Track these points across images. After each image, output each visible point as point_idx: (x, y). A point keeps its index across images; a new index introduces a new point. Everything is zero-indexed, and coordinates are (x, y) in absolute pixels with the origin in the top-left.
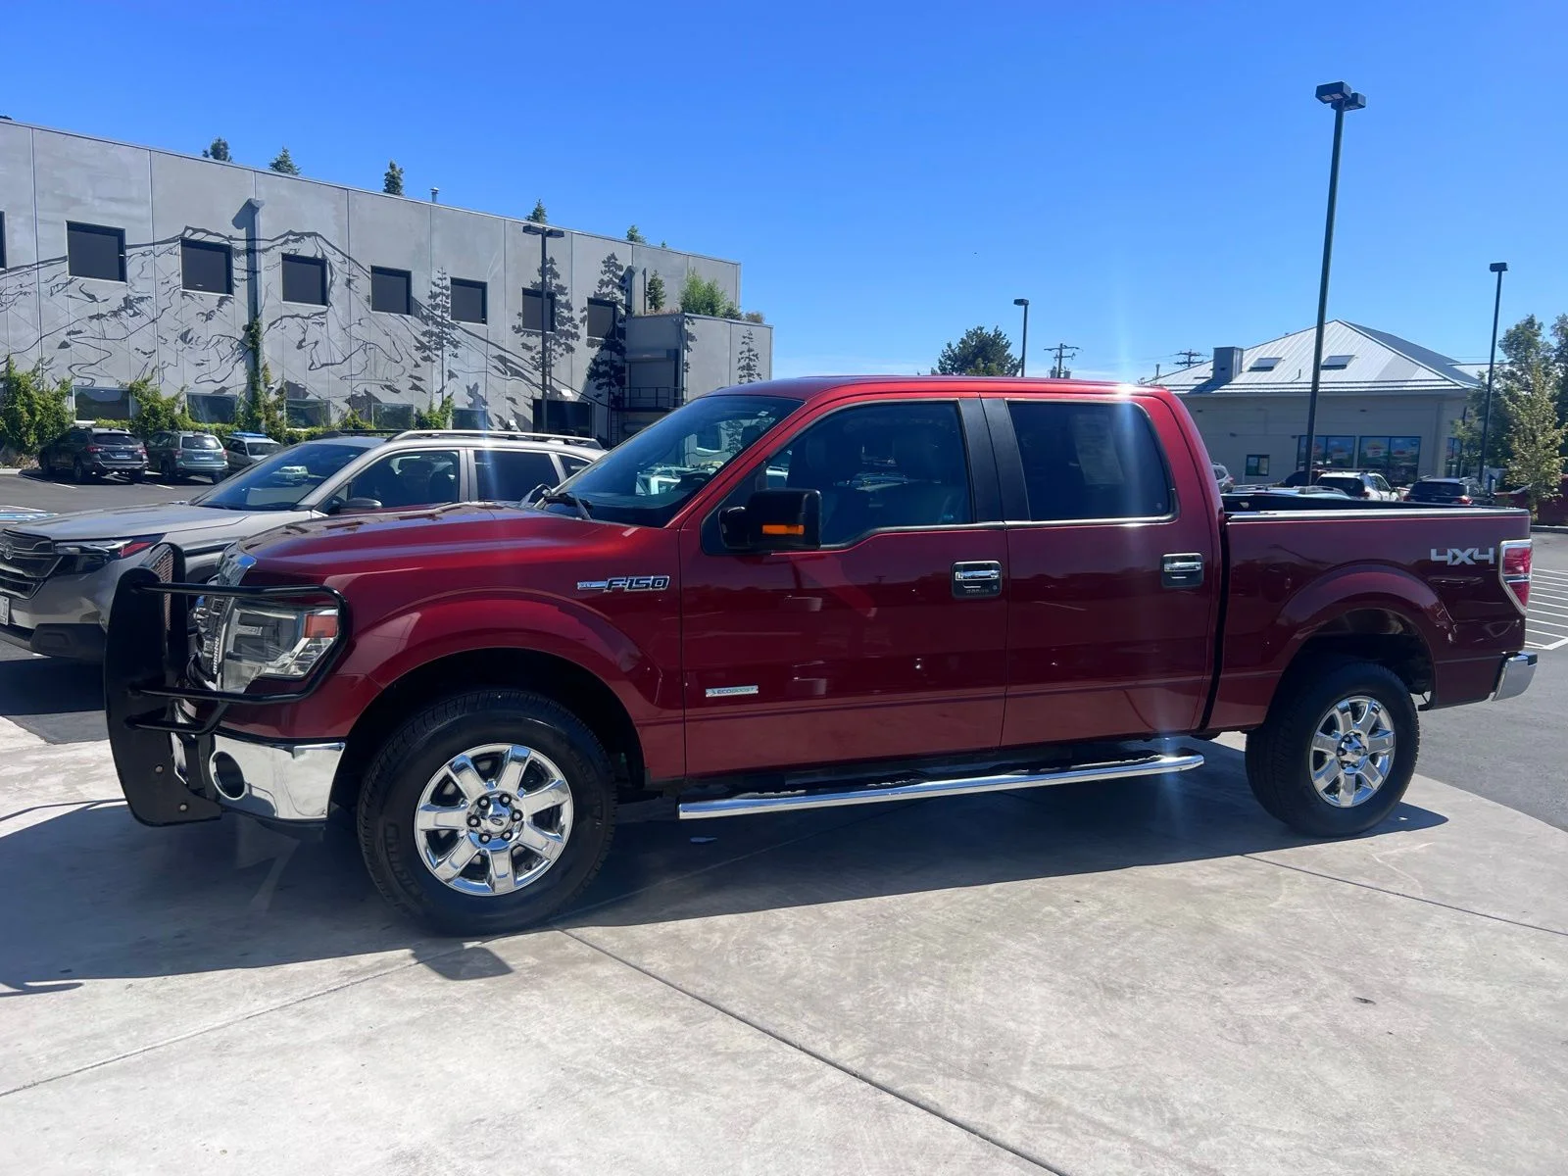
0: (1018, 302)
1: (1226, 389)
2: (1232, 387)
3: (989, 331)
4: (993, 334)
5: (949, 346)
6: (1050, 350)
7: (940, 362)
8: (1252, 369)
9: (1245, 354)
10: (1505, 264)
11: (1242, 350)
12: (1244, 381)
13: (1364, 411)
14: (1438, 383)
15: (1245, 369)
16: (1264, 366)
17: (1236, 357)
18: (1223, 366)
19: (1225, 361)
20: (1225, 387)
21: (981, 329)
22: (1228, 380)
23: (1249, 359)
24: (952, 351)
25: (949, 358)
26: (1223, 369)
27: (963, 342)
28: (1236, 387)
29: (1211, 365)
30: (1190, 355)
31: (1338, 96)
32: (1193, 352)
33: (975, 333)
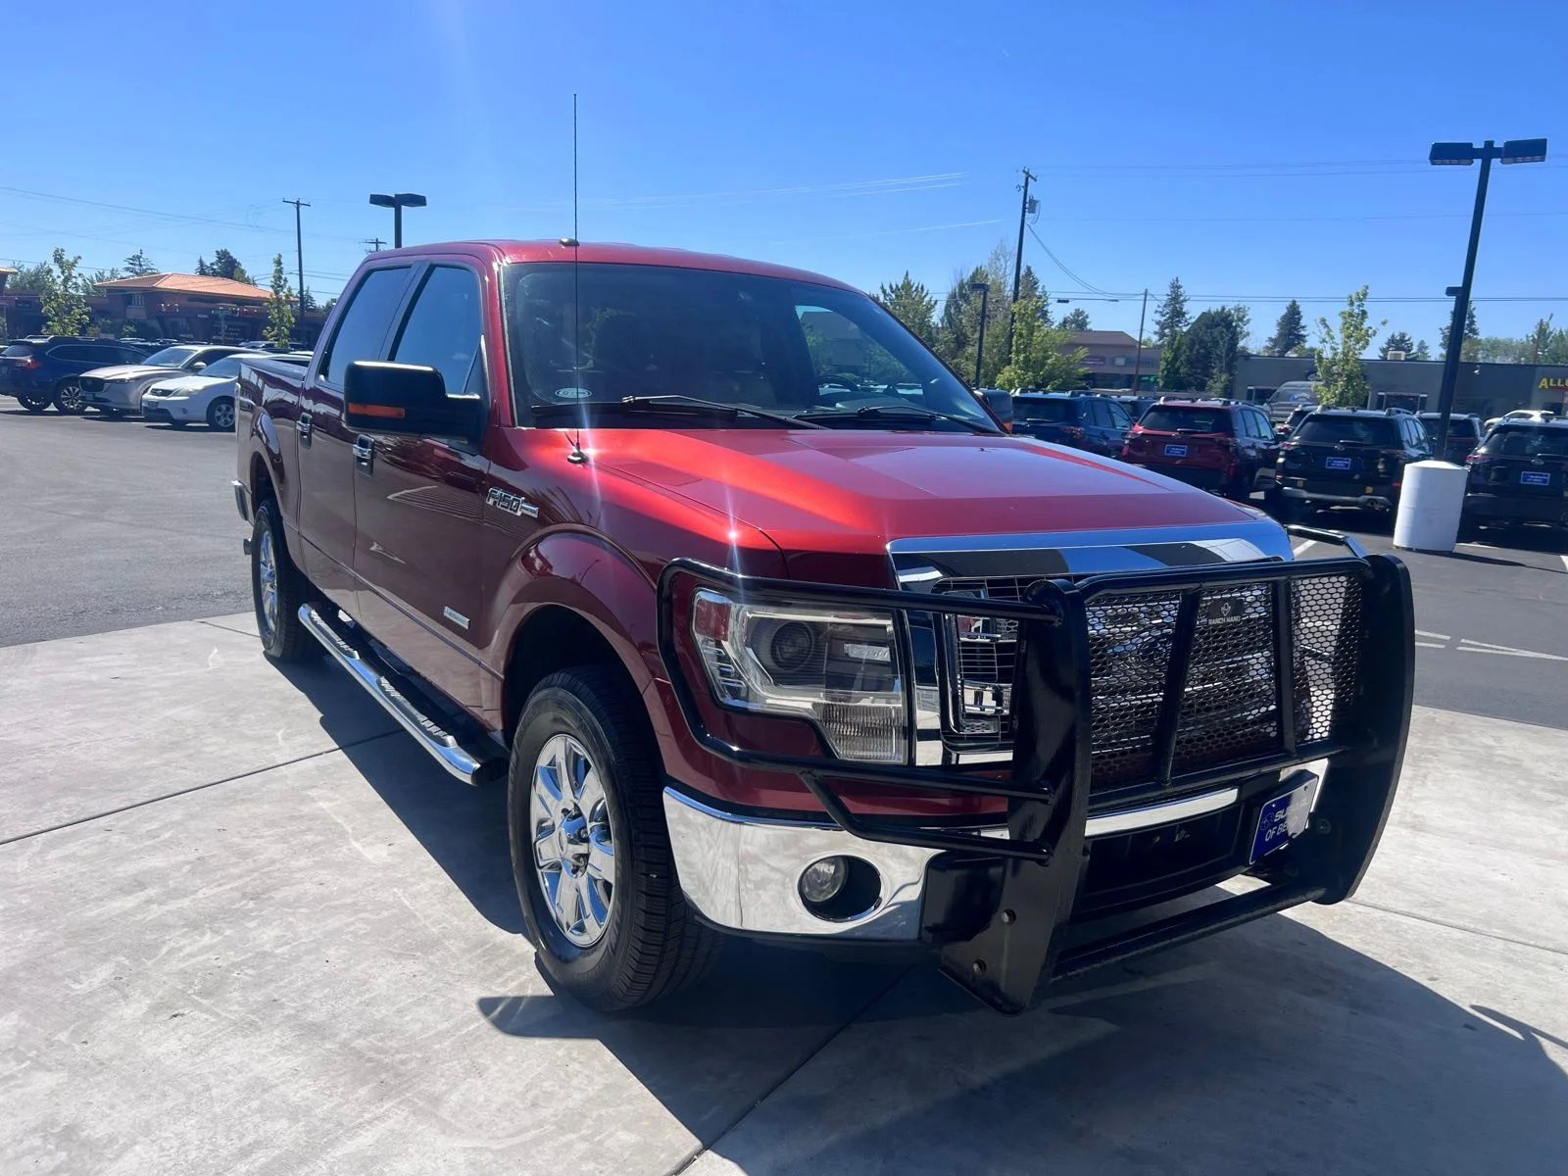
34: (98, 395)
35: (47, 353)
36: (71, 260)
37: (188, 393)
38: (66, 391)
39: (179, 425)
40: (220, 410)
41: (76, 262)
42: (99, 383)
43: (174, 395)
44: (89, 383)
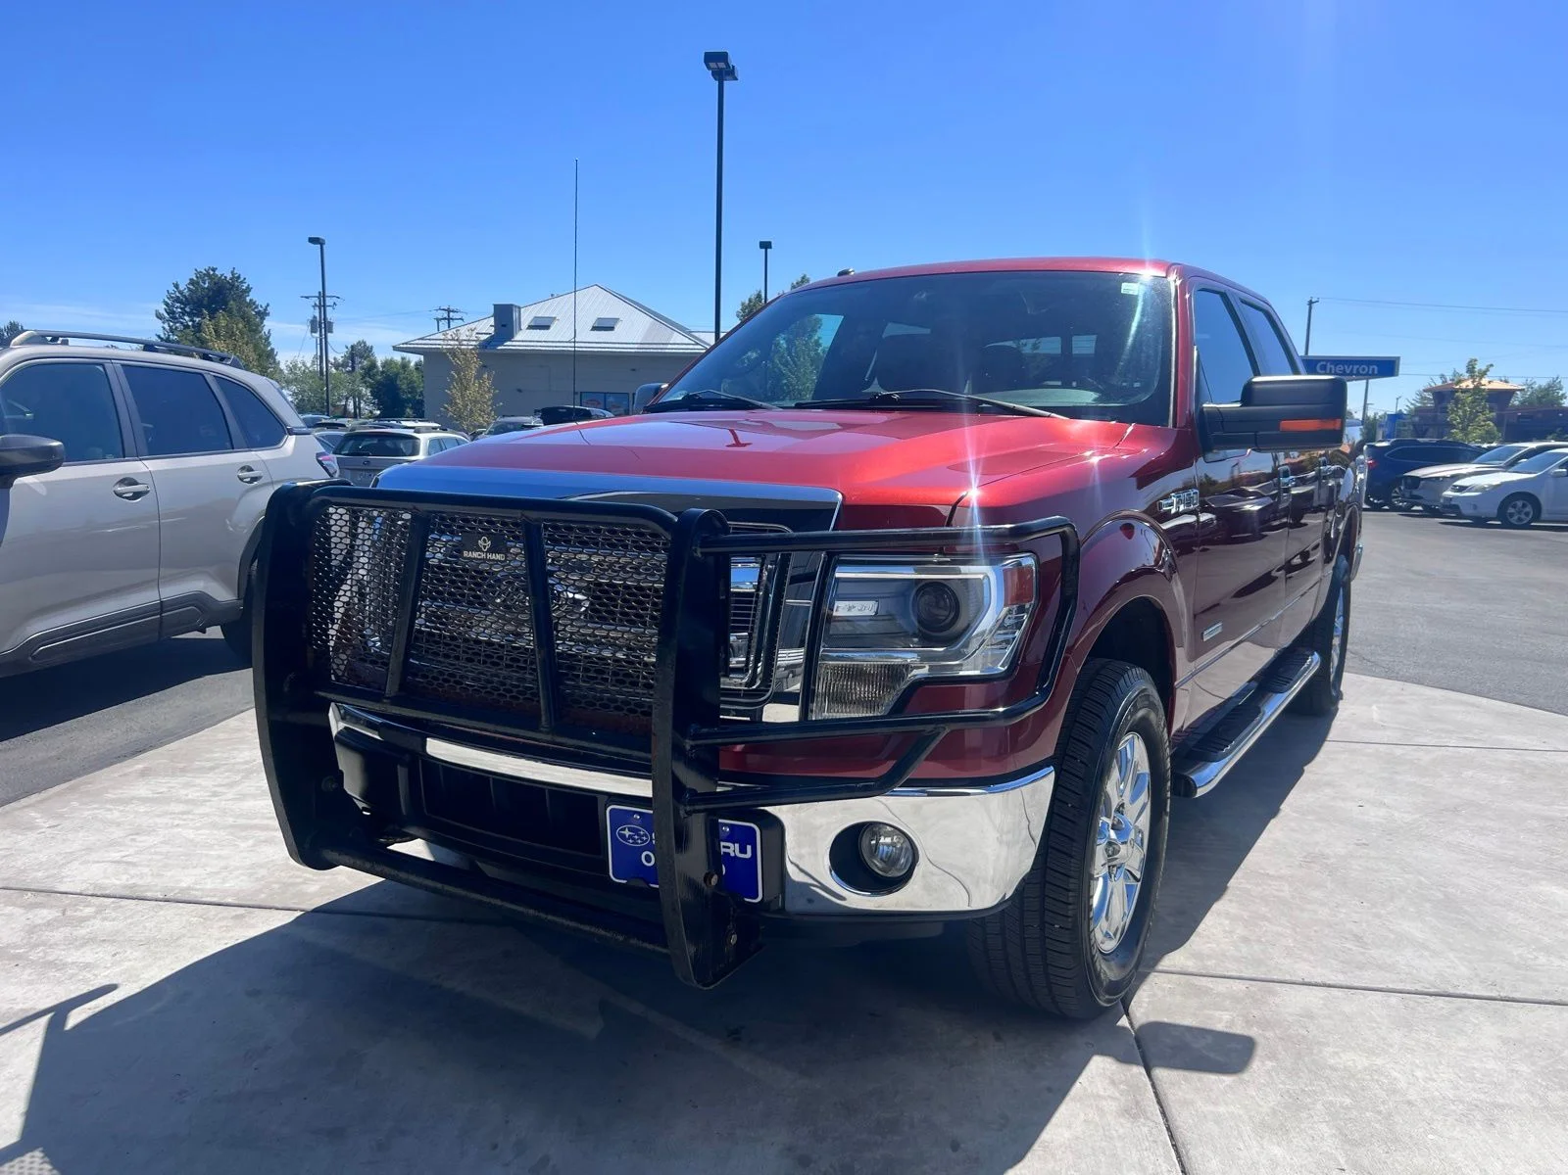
0: (313, 240)
1: (509, 345)
2: (514, 343)
3: (224, 271)
4: (229, 276)
5: (176, 286)
6: (307, 297)
7: (167, 304)
8: (530, 327)
9: (522, 310)
10: (770, 243)
11: (520, 308)
12: (525, 338)
13: (634, 370)
14: (691, 347)
15: (524, 326)
16: (541, 325)
17: (515, 315)
18: (504, 323)
19: (505, 318)
20: (508, 343)
21: (214, 270)
22: (510, 337)
23: (527, 317)
24: (180, 292)
25: (177, 300)
26: (504, 326)
27: (192, 282)
28: (518, 343)
29: (492, 321)
30: (449, 311)
31: (722, 65)
32: (451, 308)
33: (208, 274)
34: (1415, 492)
35: (1386, 455)
36: (1484, 368)
37: (1483, 489)
38: (1397, 490)
39: (1480, 522)
40: (1514, 507)
41: (1487, 370)
42: (1418, 479)
43: (1469, 491)
44: (1409, 481)
